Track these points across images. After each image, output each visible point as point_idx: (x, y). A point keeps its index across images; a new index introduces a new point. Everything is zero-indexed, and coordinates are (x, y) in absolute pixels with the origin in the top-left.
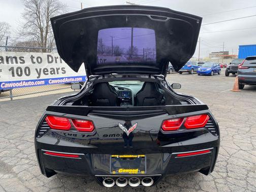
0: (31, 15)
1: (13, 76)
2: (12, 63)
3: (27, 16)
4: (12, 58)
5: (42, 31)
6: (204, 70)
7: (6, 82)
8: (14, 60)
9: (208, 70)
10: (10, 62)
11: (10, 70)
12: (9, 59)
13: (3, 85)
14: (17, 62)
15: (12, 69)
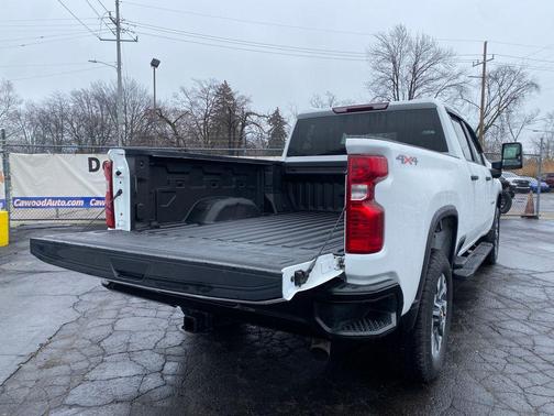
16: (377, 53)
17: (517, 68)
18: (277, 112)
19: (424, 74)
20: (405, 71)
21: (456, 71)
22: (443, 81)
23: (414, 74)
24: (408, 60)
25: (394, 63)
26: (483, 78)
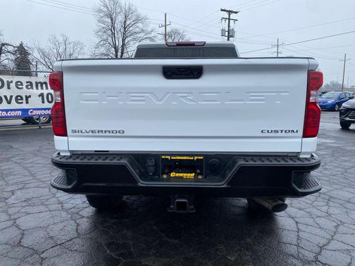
0: (104, 32)
1: (43, 102)
2: (42, 88)
3: (100, 33)
4: (42, 84)
5: (117, 52)
6: (324, 103)
7: (34, 109)
8: (44, 86)
9: (330, 102)
10: (39, 87)
11: (39, 96)
12: (39, 85)
13: (31, 112)
14: (47, 88)
15: (42, 95)
16: (100, 11)
17: (181, 31)
18: (21, 45)
19: (131, 29)
20: (118, 26)
21: (149, 29)
22: (142, 35)
23: (125, 28)
24: (120, 18)
25: (112, 19)
26: (165, 35)
